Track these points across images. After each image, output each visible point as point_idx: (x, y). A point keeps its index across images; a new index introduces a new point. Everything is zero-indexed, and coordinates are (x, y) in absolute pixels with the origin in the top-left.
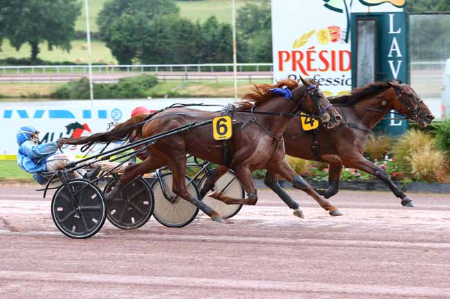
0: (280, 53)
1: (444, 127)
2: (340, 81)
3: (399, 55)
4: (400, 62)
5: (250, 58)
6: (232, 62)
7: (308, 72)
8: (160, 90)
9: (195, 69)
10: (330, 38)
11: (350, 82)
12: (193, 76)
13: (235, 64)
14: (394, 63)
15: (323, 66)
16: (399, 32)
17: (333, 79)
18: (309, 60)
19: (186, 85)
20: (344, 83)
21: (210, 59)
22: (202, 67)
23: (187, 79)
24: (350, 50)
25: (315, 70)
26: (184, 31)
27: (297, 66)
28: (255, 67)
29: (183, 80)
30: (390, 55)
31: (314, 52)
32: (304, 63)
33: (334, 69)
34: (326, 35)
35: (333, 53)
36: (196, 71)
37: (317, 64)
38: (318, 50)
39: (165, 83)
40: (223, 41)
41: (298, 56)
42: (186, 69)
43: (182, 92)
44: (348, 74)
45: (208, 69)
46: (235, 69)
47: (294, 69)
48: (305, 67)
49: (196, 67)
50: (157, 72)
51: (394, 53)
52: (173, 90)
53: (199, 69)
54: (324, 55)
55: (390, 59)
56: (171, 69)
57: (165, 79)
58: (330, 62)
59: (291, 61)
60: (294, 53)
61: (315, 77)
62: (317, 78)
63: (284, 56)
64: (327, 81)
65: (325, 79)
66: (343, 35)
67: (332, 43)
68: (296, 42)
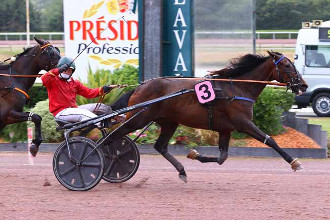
0: (71, 23)
2: (129, 50)
3: (184, 25)
4: (184, 31)
6: (25, 31)
7: (97, 41)
10: (119, 8)
11: (137, 51)
13: (28, 34)
14: (179, 33)
15: (112, 36)
16: (183, 3)
17: (123, 47)
18: (99, 29)
20: (132, 51)
24: (137, 20)
25: (104, 39)
27: (88, 36)
30: (175, 25)
31: (104, 21)
32: (94, 32)
33: (122, 38)
35: (122, 23)
37: (107, 33)
38: (107, 20)
40: (16, 10)
41: (88, 26)
44: (136, 43)
45: (3, 38)
46: (28, 37)
47: (84, 38)
48: (95, 36)
51: (180, 23)
54: (113, 24)
55: (176, 28)
58: (118, 29)
59: (81, 30)
60: (84, 23)
61: (104, 46)
62: (107, 46)
63: (75, 26)
64: (116, 49)
65: (114, 48)
66: (131, 6)
67: (120, 13)
68: (86, 12)
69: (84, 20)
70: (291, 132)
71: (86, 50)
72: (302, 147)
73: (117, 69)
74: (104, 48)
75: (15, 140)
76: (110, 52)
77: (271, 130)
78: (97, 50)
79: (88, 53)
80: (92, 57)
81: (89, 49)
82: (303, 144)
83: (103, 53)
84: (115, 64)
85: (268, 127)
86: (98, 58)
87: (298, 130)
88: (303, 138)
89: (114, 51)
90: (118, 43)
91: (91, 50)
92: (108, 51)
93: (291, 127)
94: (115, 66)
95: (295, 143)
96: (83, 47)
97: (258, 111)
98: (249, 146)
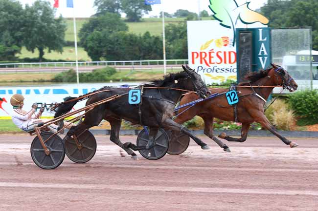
0: (193, 53)
1: (294, 96)
2: (229, 70)
3: (266, 53)
4: (266, 58)
5: (172, 57)
6: (163, 59)
7: (210, 65)
8: (117, 76)
9: (138, 64)
10: (223, 43)
11: (235, 70)
12: (137, 68)
13: (165, 60)
14: (262, 59)
15: (219, 61)
16: (265, 40)
17: (225, 68)
18: (210, 57)
19: (133, 73)
20: (232, 71)
21: (148, 57)
22: (142, 62)
23: (133, 70)
24: (235, 51)
25: (214, 63)
26: (132, 41)
27: (203, 61)
28: (175, 61)
29: (131, 70)
30: (260, 54)
31: (213, 52)
32: (207, 59)
33: (225, 62)
34: (220, 42)
35: (225, 53)
36: (139, 64)
37: (215, 59)
38: (216, 51)
39: (120, 72)
40: (155, 46)
41: (203, 55)
42: (133, 64)
43: (131, 78)
44: (235, 66)
45: (146, 63)
46: (165, 63)
47: (201, 63)
48: (208, 62)
49: (139, 62)
50: (115, 66)
51: (263, 52)
52: (125, 76)
53: (141, 63)
54: (219, 54)
55: (260, 56)
56: (124, 64)
57: (120, 70)
58: (223, 58)
59: (199, 58)
60: (201, 53)
62: (215, 68)
63: (195, 55)
64: (222, 70)
65: (220, 68)
66: (231, 42)
67: (224, 47)
68: (202, 46)
69: (201, 51)
71: (203, 70)
73: (223, 82)
78: (209, 70)
79: (204, 72)
80: (206, 74)
83: (213, 72)
84: (221, 79)
86: (209, 75)
89: (220, 70)
90: (223, 66)
91: (205, 70)
92: (216, 71)
94: (221, 80)
96: (200, 68)
97: (314, 108)
98: (308, 130)
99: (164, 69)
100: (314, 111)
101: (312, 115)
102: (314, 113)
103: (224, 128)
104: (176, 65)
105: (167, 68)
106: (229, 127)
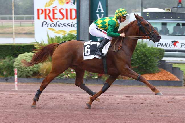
0: (38, 10)
2: (70, 25)
3: (102, 11)
4: (103, 15)
5: (21, 12)
6: (12, 14)
7: (53, 20)
10: (65, 1)
11: (76, 25)
13: (13, 16)
14: (99, 15)
15: (61, 17)
17: (67, 23)
18: (54, 13)
20: (73, 26)
24: (76, 8)
25: (57, 19)
27: (47, 17)
30: (97, 11)
31: (56, 9)
32: (51, 15)
33: (67, 18)
35: (67, 10)
37: (58, 15)
38: (59, 8)
40: (6, 3)
41: (48, 11)
44: (75, 21)
46: (13, 18)
47: (46, 18)
48: (52, 17)
51: (100, 10)
54: (62, 11)
55: (98, 13)
58: (65, 14)
59: (44, 14)
60: (45, 10)
61: (57, 23)
62: (58, 23)
63: (40, 11)
64: (64, 25)
65: (63, 24)
66: (72, 1)
67: (66, 4)
68: (46, 4)
69: (45, 8)
70: (163, 71)
71: (47, 25)
72: (169, 80)
73: (65, 36)
74: (57, 24)
75: (6, 76)
76: (60, 26)
77: (151, 70)
78: (53, 25)
79: (48, 27)
80: (50, 29)
81: (48, 24)
82: (170, 78)
83: (56, 27)
84: (63, 33)
85: (150, 68)
86: (53, 30)
87: (167, 70)
88: (170, 75)
89: (62, 25)
90: (65, 21)
91: (49, 25)
92: (59, 25)
93: (163, 69)
94: (63, 34)
95: (165, 78)
96: (45, 23)
97: (144, 60)
99: (12, 24)
100: (144, 61)
101: (142, 65)
102: (144, 63)
103: (65, 76)
104: (25, 20)
105: (15, 23)
106: (69, 75)
